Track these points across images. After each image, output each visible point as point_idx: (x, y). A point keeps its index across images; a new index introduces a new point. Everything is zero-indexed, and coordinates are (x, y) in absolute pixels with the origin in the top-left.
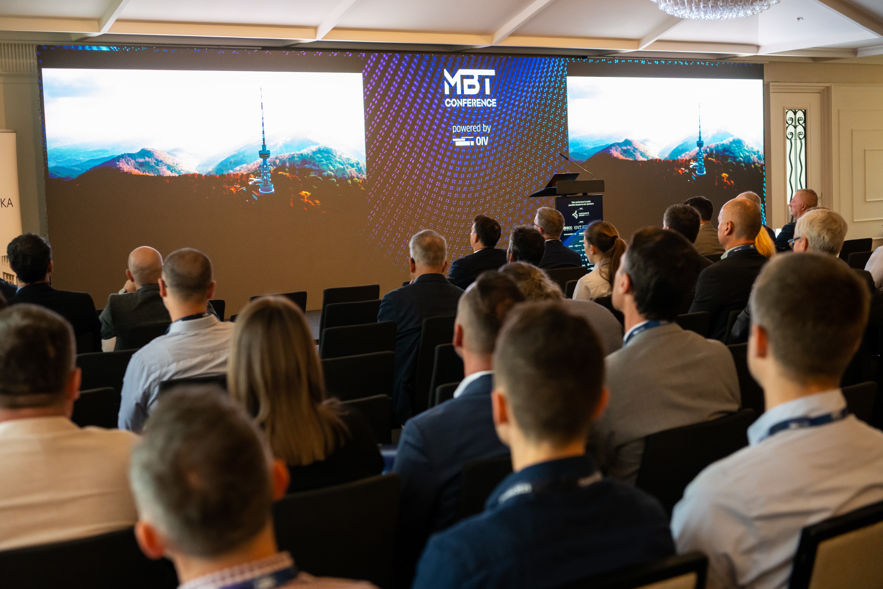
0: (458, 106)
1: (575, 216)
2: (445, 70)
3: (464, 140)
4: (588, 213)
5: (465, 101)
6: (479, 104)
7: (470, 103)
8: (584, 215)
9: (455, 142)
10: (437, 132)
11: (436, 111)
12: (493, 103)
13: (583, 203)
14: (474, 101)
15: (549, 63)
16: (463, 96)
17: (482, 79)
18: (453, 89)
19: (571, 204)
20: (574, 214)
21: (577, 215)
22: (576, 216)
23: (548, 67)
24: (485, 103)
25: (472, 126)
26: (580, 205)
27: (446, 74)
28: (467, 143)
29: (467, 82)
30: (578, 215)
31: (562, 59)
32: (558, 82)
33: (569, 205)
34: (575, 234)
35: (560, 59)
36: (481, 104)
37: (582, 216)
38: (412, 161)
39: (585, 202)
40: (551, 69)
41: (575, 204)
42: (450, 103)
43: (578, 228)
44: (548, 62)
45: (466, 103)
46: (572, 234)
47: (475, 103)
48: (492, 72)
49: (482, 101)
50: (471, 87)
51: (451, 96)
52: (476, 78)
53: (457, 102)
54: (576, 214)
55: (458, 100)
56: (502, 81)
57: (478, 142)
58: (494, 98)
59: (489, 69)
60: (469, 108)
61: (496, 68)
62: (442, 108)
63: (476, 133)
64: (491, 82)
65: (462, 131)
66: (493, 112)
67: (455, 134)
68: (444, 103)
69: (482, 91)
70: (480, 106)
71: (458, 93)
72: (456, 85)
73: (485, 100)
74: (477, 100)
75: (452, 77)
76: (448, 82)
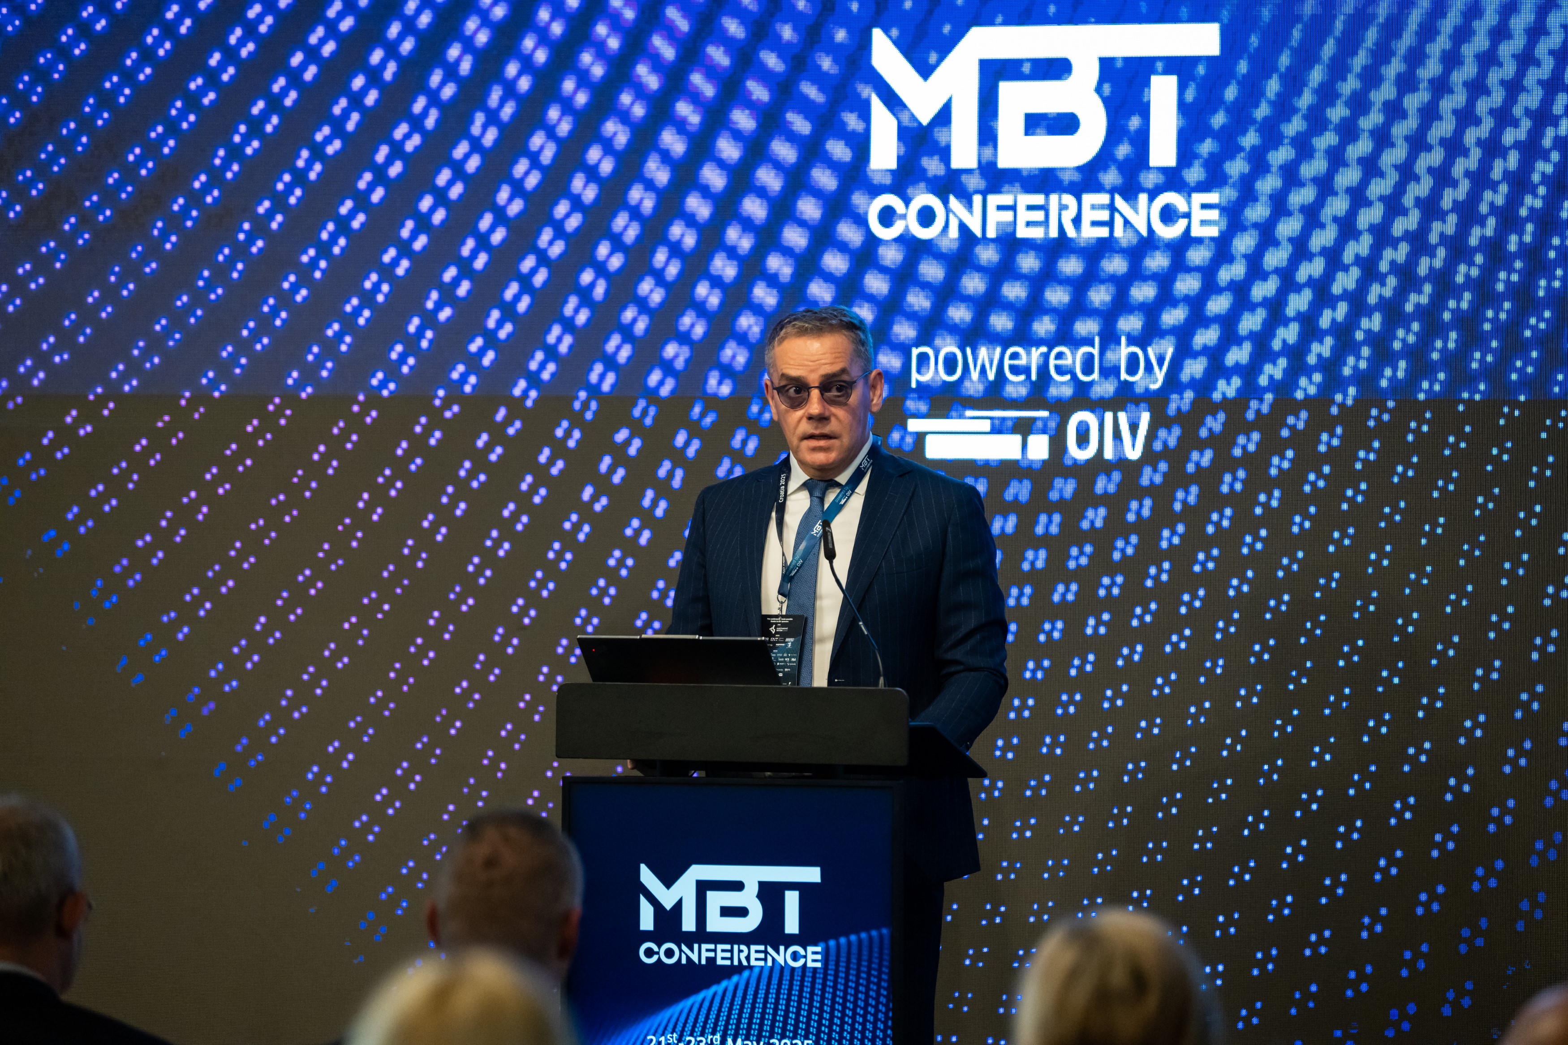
0: (954, 232)
2: (878, 35)
3: (986, 425)
5: (1001, 207)
6: (1096, 223)
7: (1038, 215)
9: (921, 436)
11: (808, 265)
12: (1201, 214)
14: (1063, 207)
16: (996, 178)
17: (1125, 80)
18: (923, 139)
24: (1141, 215)
25: (1044, 349)
27: (885, 56)
28: (1004, 447)
29: (1020, 98)
36: (1110, 224)
38: (638, 533)
42: (904, 217)
45: (1007, 215)
47: (1068, 217)
48: (1199, 38)
49: (1120, 202)
52: (1086, 74)
53: (948, 210)
55: (954, 202)
56: (1273, 86)
57: (1083, 439)
58: (1204, 187)
59: (1173, 18)
60: (1028, 244)
61: (1225, 14)
62: (843, 247)
63: (1067, 392)
64: (1190, 95)
65: (975, 375)
66: (1197, 269)
67: (923, 390)
68: (861, 221)
69: (1123, 150)
70: (1104, 232)
71: (955, 164)
72: (944, 116)
73: (1143, 198)
74: (1089, 199)
75: (925, 71)
76: (893, 101)
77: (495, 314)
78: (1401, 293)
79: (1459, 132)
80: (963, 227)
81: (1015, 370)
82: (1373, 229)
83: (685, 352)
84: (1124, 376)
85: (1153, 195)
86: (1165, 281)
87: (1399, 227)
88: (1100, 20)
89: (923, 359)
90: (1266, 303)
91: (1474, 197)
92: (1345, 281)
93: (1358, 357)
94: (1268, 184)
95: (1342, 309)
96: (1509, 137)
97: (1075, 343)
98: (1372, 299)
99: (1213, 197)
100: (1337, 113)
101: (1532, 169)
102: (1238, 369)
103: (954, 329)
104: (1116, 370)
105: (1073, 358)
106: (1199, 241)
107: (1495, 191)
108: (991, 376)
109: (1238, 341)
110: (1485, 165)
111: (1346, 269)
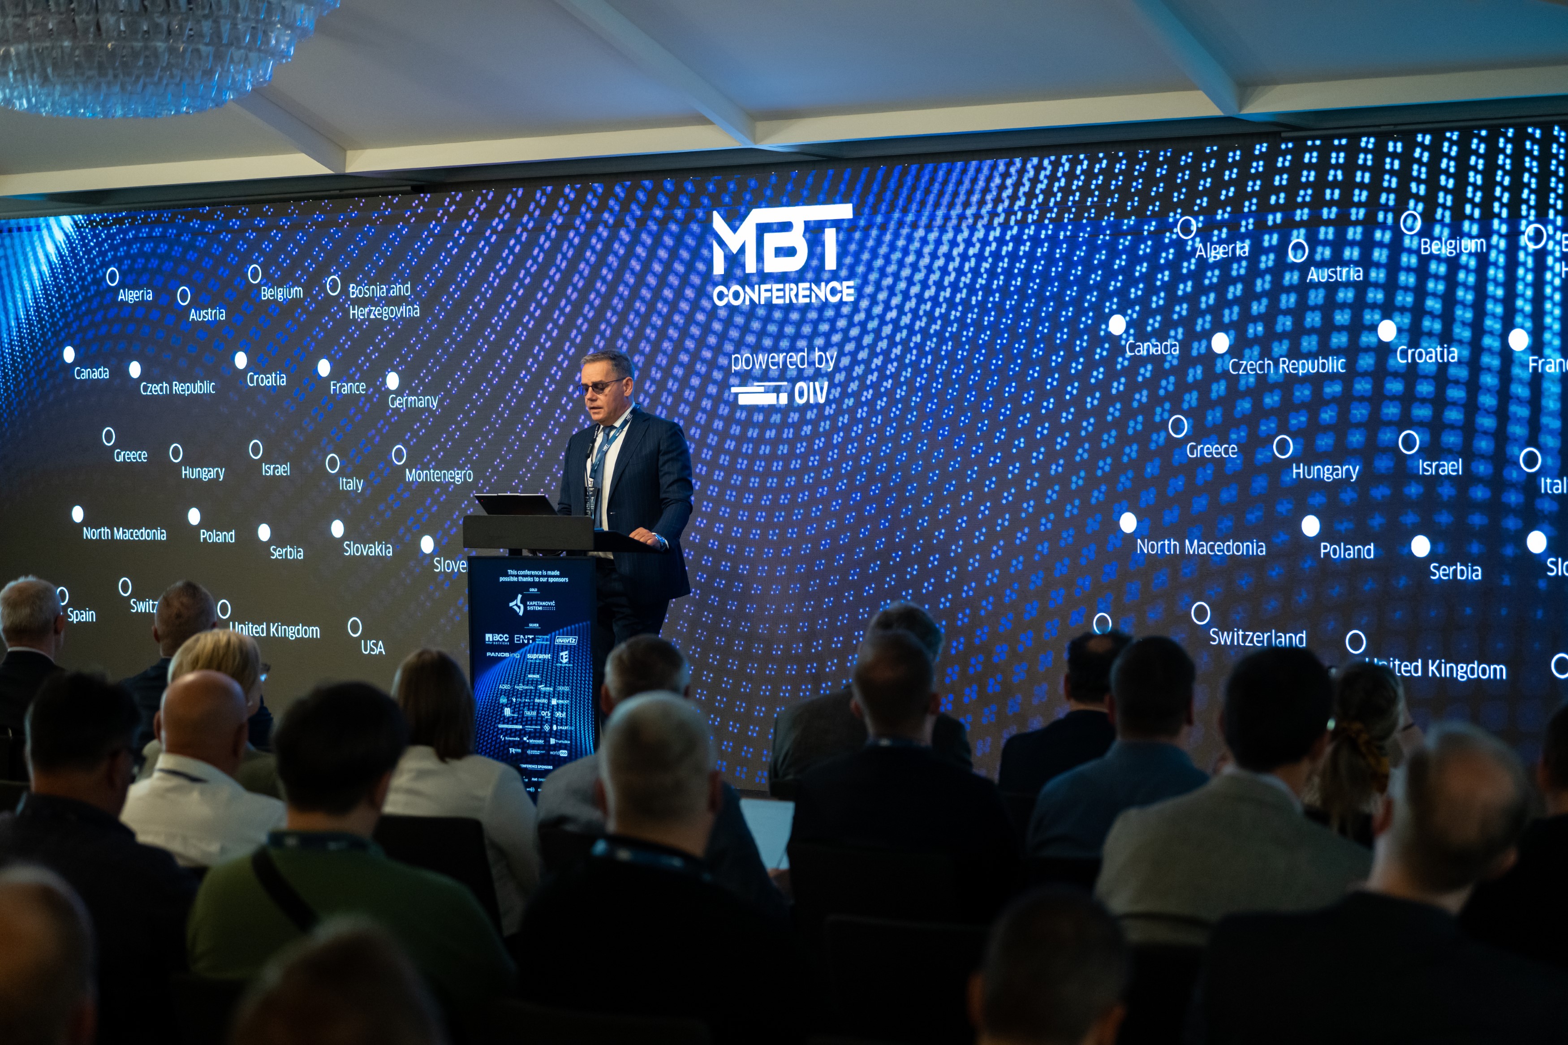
0: (747, 302)
1: (516, 608)
2: (715, 214)
3: (762, 389)
4: (553, 603)
5: (766, 290)
6: (804, 296)
7: (781, 294)
8: (540, 608)
9: (736, 395)
10: (690, 370)
11: (690, 318)
12: (847, 291)
13: (539, 576)
14: (791, 289)
15: (1022, 171)
16: (764, 277)
17: (814, 231)
18: (734, 260)
19: (507, 575)
20: (514, 603)
21: (522, 606)
22: (519, 607)
23: (1018, 184)
24: (822, 292)
25: (785, 354)
26: (530, 579)
27: (719, 223)
28: (770, 399)
29: (772, 240)
30: (525, 606)
31: (1064, 158)
32: (1048, 225)
33: (502, 579)
34: (517, 655)
35: (1058, 159)
36: (810, 296)
37: (534, 611)
39: (545, 573)
40: (1026, 188)
41: (517, 576)
42: (727, 296)
43: (526, 642)
44: (1017, 171)
45: (768, 294)
46: (507, 655)
47: (793, 293)
48: (844, 211)
49: (814, 287)
50: (781, 252)
51: (726, 280)
52: (799, 229)
53: (745, 292)
54: (519, 604)
55: (747, 289)
56: (874, 233)
57: (801, 394)
58: (848, 279)
59: (834, 202)
60: (777, 306)
61: (855, 199)
62: (703, 310)
63: (795, 373)
64: (841, 237)
65: (757, 367)
66: (846, 316)
67: (737, 373)
68: (711, 298)
69: (815, 263)
70: (807, 300)
71: (748, 271)
72: (742, 250)
73: (823, 284)
74: (802, 285)
75: (734, 229)
76: (722, 244)
77: (568, 344)
78: (928, 325)
79: (951, 250)
80: (751, 300)
81: (774, 364)
82: (916, 296)
83: (642, 359)
84: (817, 366)
85: (827, 283)
86: (833, 322)
87: (927, 294)
88: (804, 204)
89: (736, 359)
90: (874, 331)
91: (957, 279)
92: (906, 320)
93: (912, 355)
94: (873, 277)
95: (905, 333)
96: (971, 252)
97: (797, 351)
98: (917, 328)
99: (851, 283)
100: (901, 243)
101: (981, 267)
102: (863, 361)
103: (748, 346)
104: (813, 363)
105: (796, 358)
106: (846, 303)
107: (966, 277)
108: (764, 367)
109: (863, 348)
110: (962, 265)
111: (906, 314)
